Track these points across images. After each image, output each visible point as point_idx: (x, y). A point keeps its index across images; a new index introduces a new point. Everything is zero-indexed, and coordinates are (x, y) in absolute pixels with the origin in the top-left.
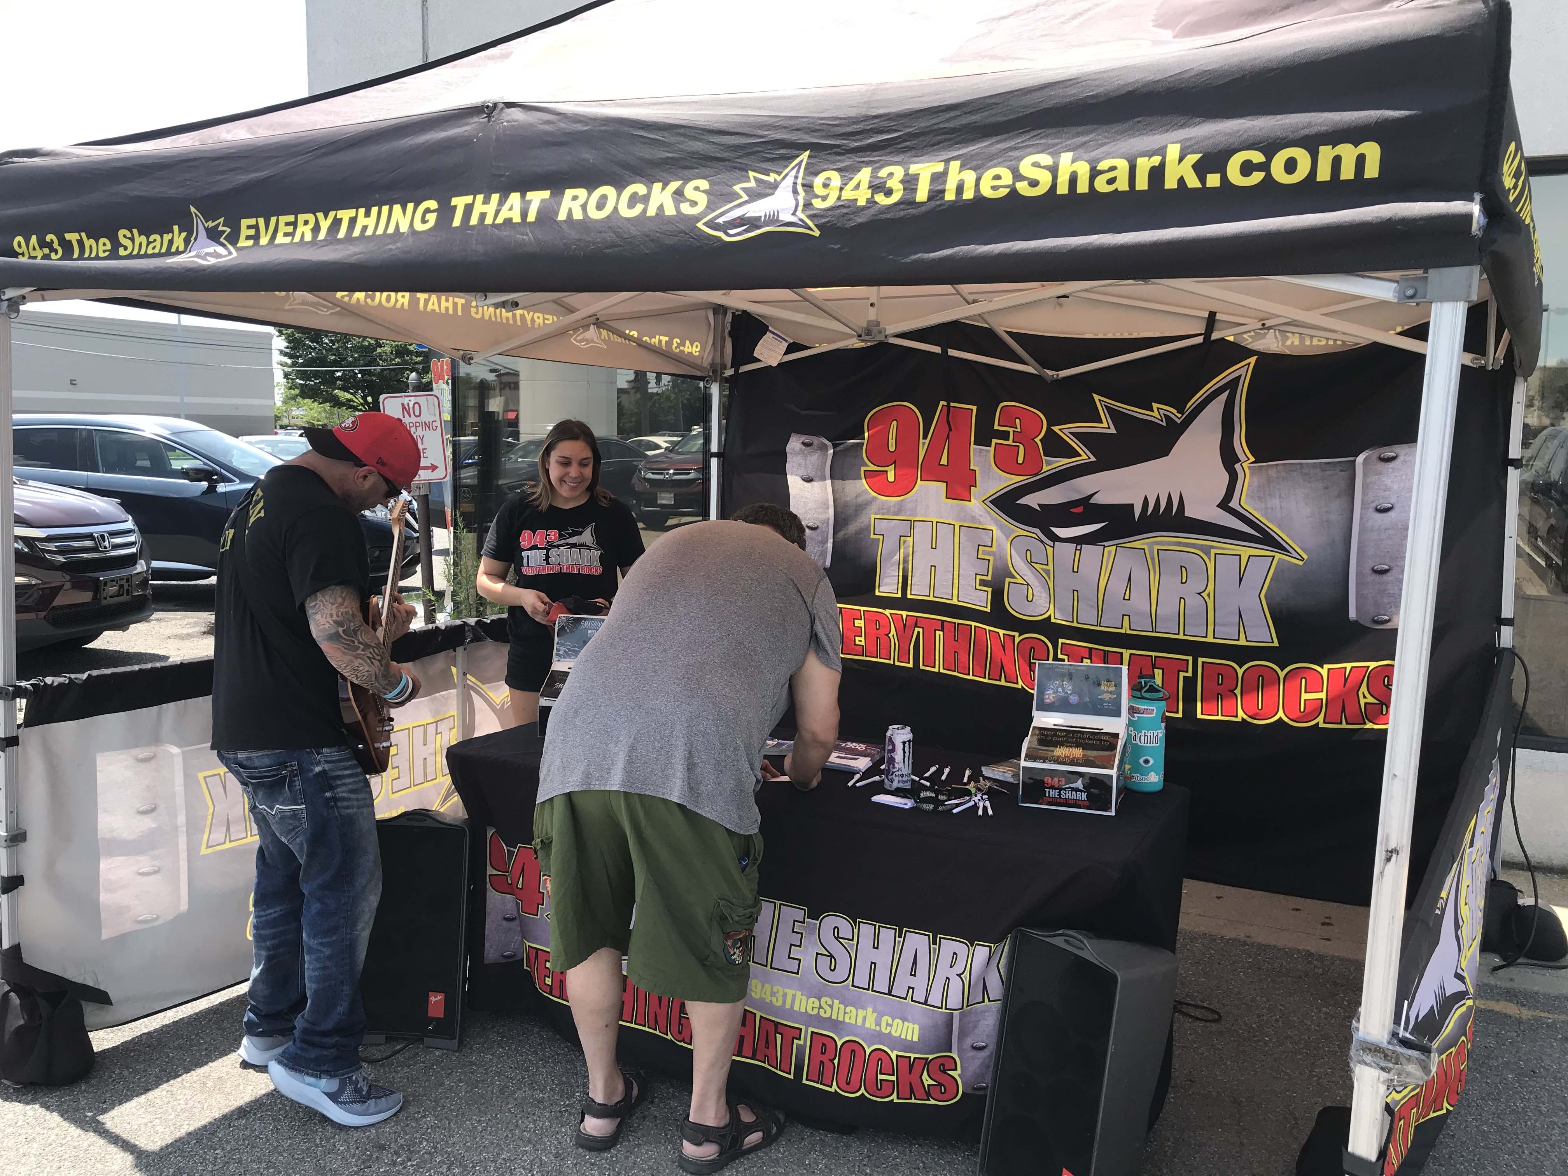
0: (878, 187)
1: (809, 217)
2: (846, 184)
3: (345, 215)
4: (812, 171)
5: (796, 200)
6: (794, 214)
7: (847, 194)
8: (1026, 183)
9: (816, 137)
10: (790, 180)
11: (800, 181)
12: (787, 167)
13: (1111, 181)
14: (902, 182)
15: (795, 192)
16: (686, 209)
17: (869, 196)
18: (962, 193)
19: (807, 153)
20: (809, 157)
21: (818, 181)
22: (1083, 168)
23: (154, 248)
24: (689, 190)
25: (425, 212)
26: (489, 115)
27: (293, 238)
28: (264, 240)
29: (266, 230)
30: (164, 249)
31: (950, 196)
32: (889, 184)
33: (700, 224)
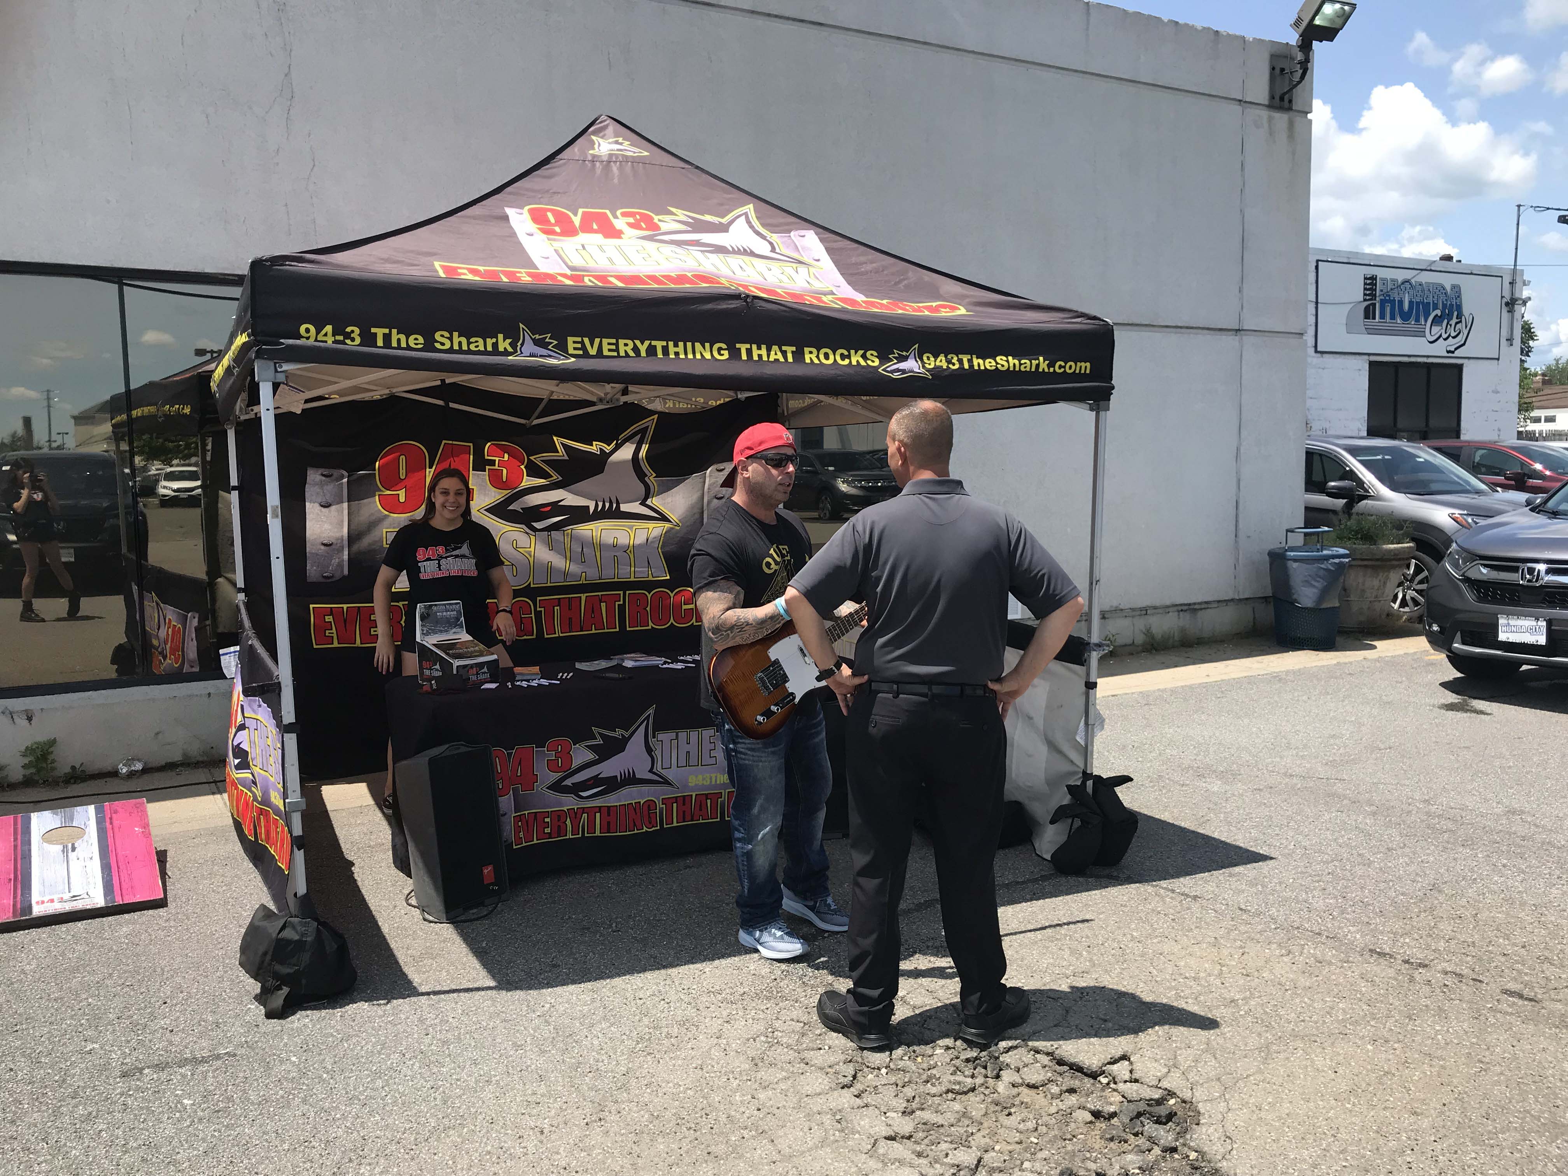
0: (949, 362)
2: (936, 360)
4: (921, 353)
5: (919, 364)
6: (918, 369)
7: (938, 363)
8: (1000, 366)
9: (919, 338)
10: (912, 356)
11: (917, 356)
12: (909, 349)
13: (1025, 367)
14: (957, 361)
15: (917, 360)
16: (869, 362)
17: (947, 366)
18: (980, 367)
22: (1017, 362)
23: (477, 347)
24: (868, 354)
25: (720, 349)
26: (746, 301)
27: (618, 353)
28: (593, 352)
29: (592, 346)
30: (490, 348)
31: (976, 368)
32: (953, 361)
33: (880, 370)
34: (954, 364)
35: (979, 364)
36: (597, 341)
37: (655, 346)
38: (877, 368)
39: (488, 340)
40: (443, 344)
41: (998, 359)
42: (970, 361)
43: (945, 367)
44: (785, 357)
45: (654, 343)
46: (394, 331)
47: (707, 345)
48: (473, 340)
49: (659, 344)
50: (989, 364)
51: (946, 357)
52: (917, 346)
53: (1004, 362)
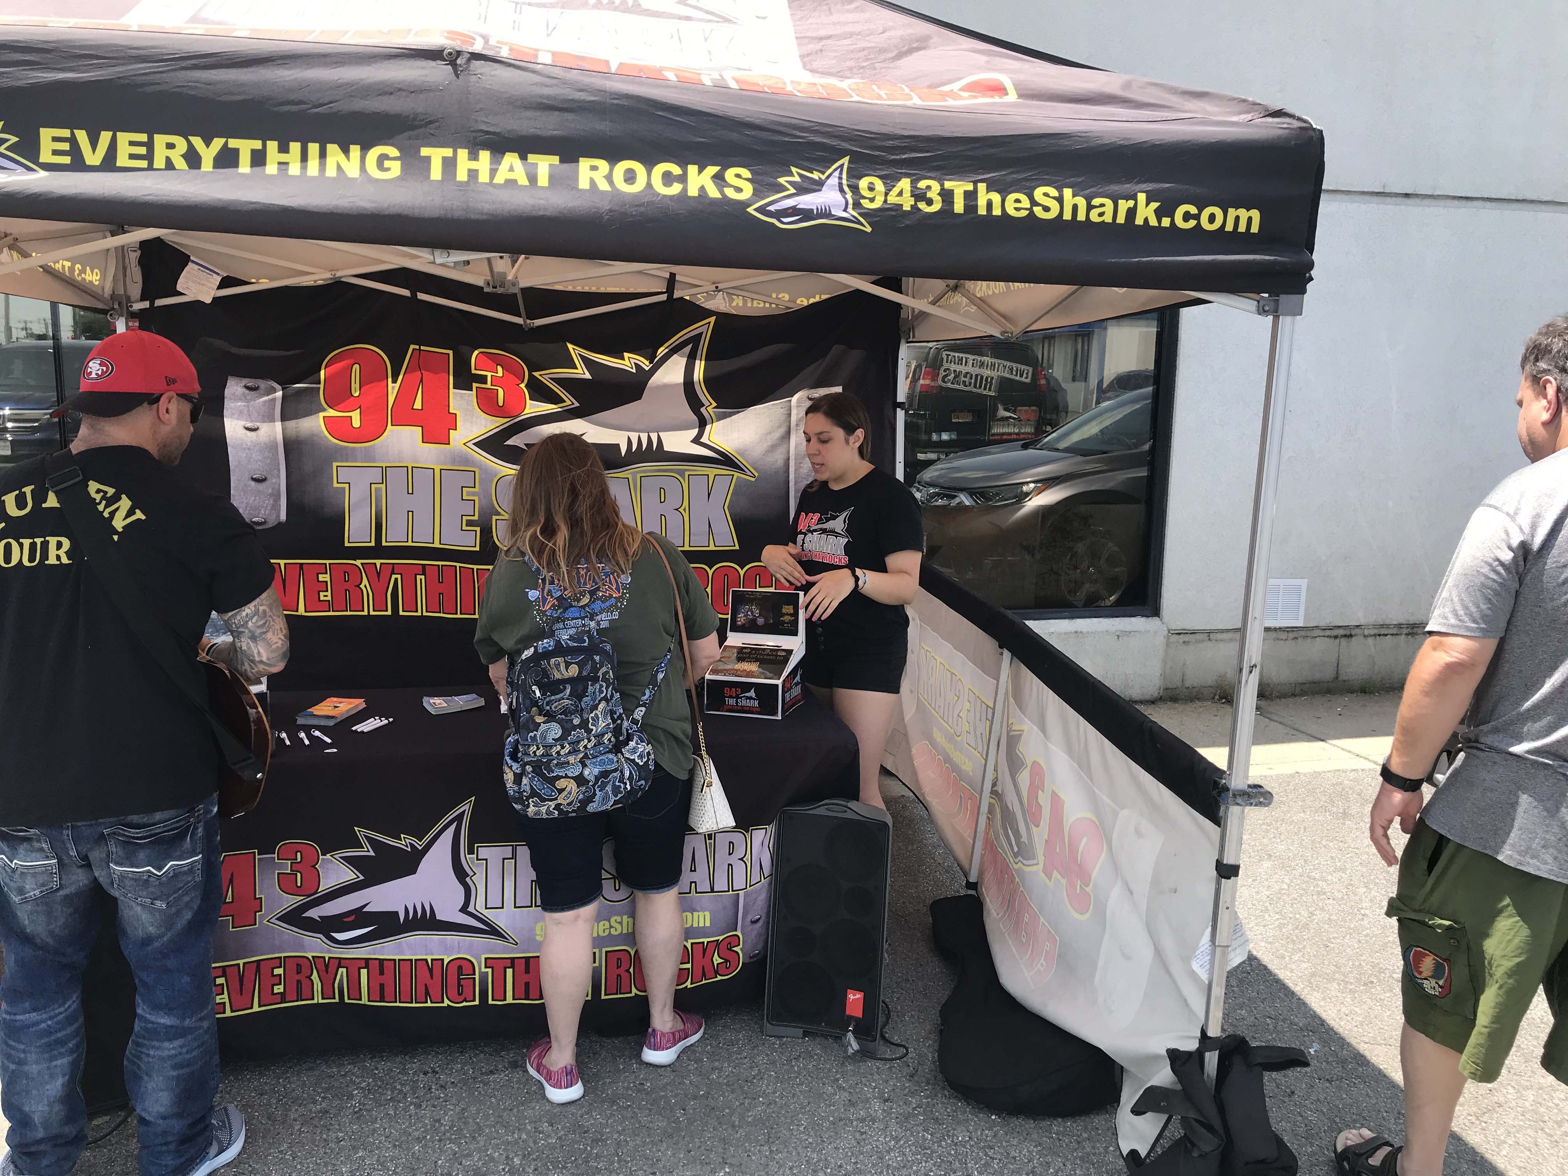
0: (920, 196)
1: (860, 214)
2: (890, 190)
3: (243, 145)
4: (855, 175)
5: (845, 198)
6: (845, 210)
7: (892, 199)
8: (1040, 208)
9: (853, 146)
10: (833, 181)
11: (844, 182)
12: (829, 168)
13: (1101, 215)
14: (939, 194)
15: (842, 190)
16: (730, 193)
17: (913, 203)
18: (992, 210)
19: (847, 158)
20: (850, 162)
21: (863, 183)
22: (1081, 202)
25: (382, 158)
26: (452, 63)
27: (152, 163)
28: (93, 158)
29: (94, 144)
31: (982, 211)
32: (929, 195)
33: (751, 209)
34: (930, 202)
35: (990, 204)
36: (105, 137)
37: (236, 151)
38: (746, 204)
41: (1038, 193)
42: (971, 196)
43: (907, 208)
44: (533, 178)
45: (233, 143)
47: (355, 149)
49: (245, 147)
50: (1016, 205)
51: (914, 183)
53: (1051, 201)
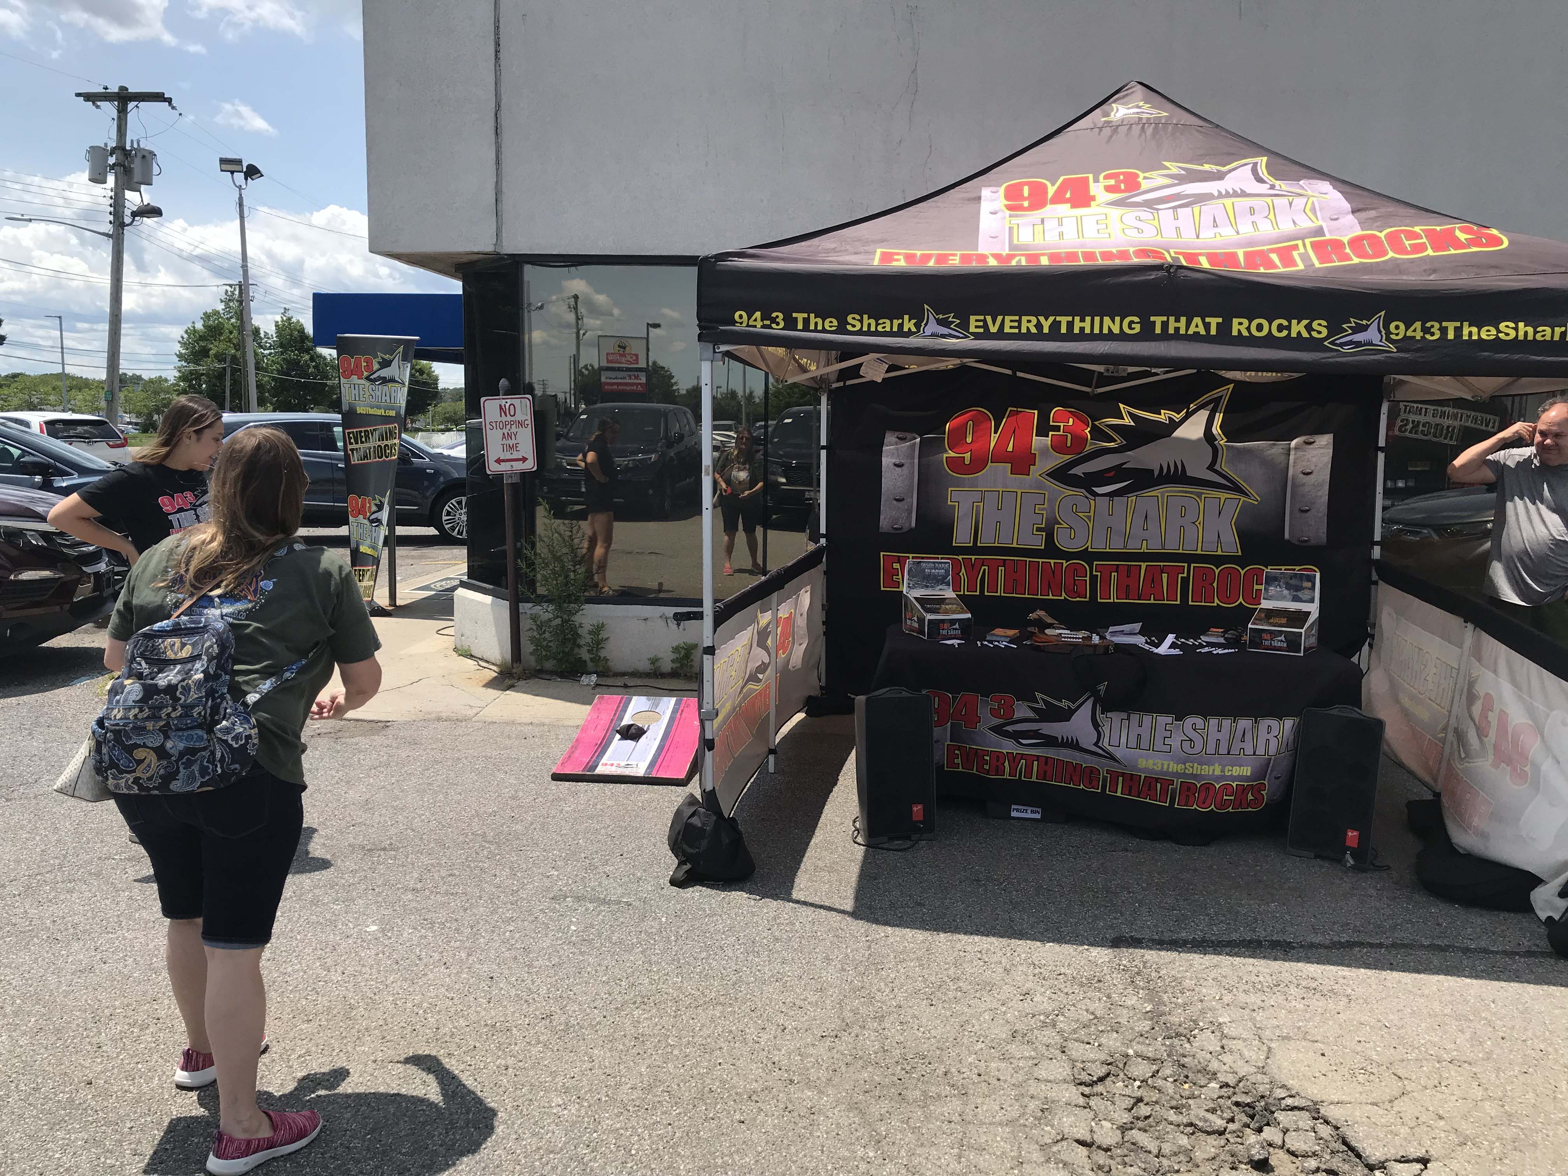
0: (1427, 331)
2: (1408, 329)
3: (1064, 320)
5: (1381, 334)
6: (1381, 341)
7: (1410, 333)
8: (1503, 334)
10: (1374, 325)
11: (1381, 325)
13: (1543, 336)
14: (1439, 330)
15: (1379, 330)
16: (1315, 334)
17: (1423, 335)
18: (1472, 337)
21: (1392, 326)
22: (1530, 330)
23: (884, 328)
24: (1315, 325)
25: (1131, 322)
26: (1168, 271)
27: (1020, 330)
28: (994, 329)
29: (994, 324)
30: (895, 329)
31: (1465, 338)
32: (1432, 330)
33: (1326, 343)
35: (1470, 333)
36: (1000, 318)
37: (1060, 322)
39: (895, 321)
40: (854, 326)
41: (1502, 326)
42: (1458, 330)
43: (1418, 338)
44: (1208, 330)
45: (1058, 318)
46: (812, 315)
47: (1118, 319)
48: (881, 321)
50: (1487, 333)
51: (1423, 324)
52: (1383, 313)
53: (1508, 330)
